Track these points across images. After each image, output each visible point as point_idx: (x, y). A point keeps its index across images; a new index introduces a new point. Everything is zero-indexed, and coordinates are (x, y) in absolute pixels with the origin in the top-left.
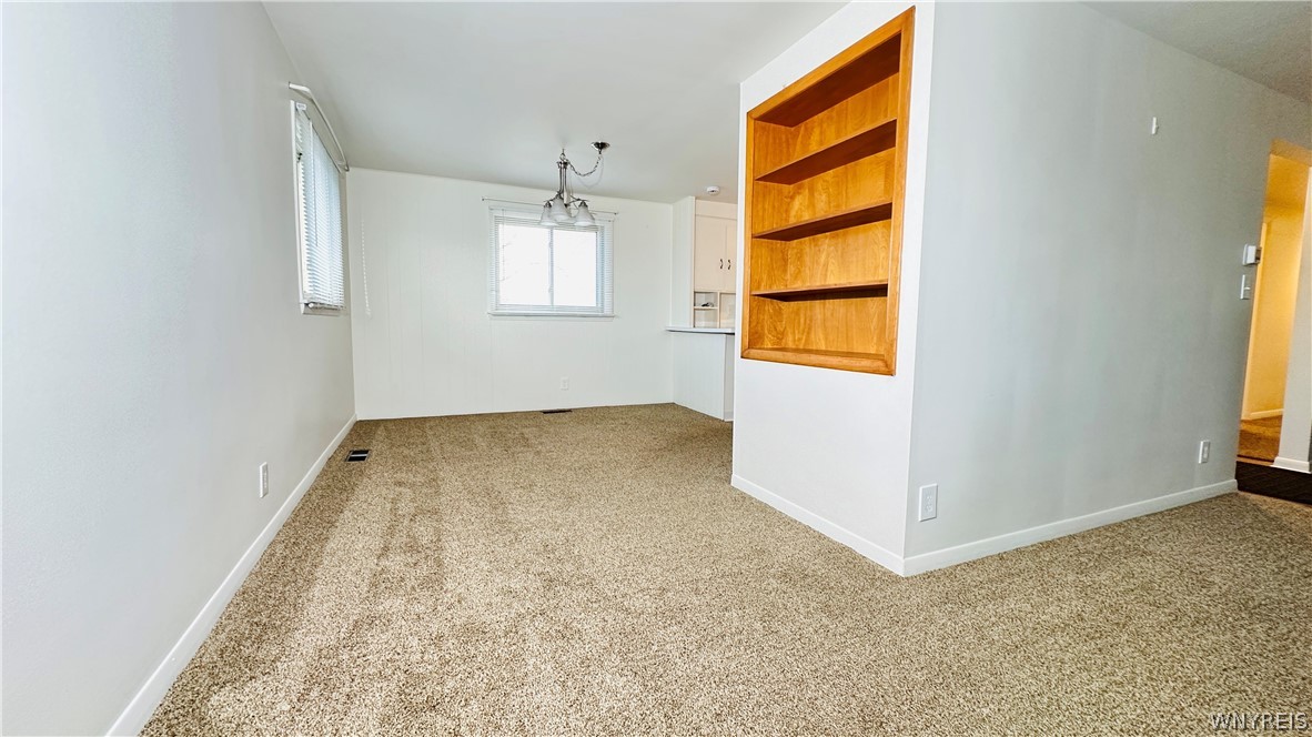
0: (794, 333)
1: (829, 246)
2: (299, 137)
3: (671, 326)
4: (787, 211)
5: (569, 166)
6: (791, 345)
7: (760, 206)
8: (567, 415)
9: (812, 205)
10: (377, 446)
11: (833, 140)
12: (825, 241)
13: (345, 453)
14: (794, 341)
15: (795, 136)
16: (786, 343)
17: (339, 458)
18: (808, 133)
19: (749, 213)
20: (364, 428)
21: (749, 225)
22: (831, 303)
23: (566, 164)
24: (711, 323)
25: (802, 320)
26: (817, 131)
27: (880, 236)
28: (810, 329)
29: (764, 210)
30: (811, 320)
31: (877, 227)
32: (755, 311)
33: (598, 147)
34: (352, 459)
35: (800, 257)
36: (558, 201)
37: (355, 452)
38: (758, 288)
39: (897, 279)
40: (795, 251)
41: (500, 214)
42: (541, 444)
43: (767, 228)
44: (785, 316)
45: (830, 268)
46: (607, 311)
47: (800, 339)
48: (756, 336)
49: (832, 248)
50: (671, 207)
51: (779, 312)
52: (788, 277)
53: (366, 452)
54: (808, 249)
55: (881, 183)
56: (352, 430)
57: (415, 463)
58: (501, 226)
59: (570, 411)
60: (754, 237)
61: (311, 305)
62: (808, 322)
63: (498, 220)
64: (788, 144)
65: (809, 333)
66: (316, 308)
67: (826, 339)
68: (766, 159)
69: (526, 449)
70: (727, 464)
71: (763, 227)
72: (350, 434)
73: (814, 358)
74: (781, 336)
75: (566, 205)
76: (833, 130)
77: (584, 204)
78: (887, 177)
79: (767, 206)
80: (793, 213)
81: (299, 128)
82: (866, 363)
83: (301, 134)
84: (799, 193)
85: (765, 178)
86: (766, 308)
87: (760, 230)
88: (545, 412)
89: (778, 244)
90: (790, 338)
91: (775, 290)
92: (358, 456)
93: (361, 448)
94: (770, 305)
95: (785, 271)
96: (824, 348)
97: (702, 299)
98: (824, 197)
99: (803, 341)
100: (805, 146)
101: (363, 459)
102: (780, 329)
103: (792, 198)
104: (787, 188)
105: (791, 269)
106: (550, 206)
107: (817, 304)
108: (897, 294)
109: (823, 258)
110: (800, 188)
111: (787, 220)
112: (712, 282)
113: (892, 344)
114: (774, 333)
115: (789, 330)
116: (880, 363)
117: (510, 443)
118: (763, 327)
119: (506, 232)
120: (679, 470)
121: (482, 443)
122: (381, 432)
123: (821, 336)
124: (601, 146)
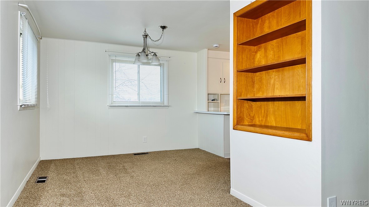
0: (259, 117)
1: (275, 76)
2: (21, 27)
3: (196, 110)
4: (254, 59)
5: (148, 37)
6: (258, 123)
7: (240, 57)
8: (146, 156)
9: (266, 56)
10: (51, 175)
11: (275, 28)
12: (273, 73)
13: (35, 179)
14: (259, 121)
15: (257, 24)
16: (255, 122)
17: (32, 181)
18: (263, 23)
19: (235, 60)
20: (44, 164)
21: (235, 66)
22: (277, 103)
23: (146, 36)
24: (216, 109)
25: (263, 111)
26: (267, 22)
27: (300, 71)
28: (267, 115)
29: (242, 58)
30: (267, 111)
31: (299, 67)
32: (239, 107)
33: (162, 28)
34: (39, 182)
35: (261, 80)
36: (143, 53)
37: (40, 178)
38: (241, 96)
39: (310, 94)
40: (258, 78)
41: (114, 58)
42: (133, 172)
43: (244, 67)
44: (254, 109)
45: (276, 87)
46: (166, 104)
47: (262, 120)
48: (240, 119)
49: (277, 77)
50: (196, 53)
51: (251, 107)
52: (255, 90)
53: (45, 178)
54: (264, 77)
55: (299, 47)
56: (38, 166)
57: (70, 183)
58: (114, 64)
59: (147, 153)
60: (238, 71)
61: (23, 106)
62: (266, 112)
63: (114, 61)
64: (253, 28)
65: (267, 117)
66: (25, 107)
67: (275, 120)
68: (243, 35)
69: (126, 175)
70: (227, 182)
71: (242, 67)
72: (37, 168)
73: (270, 131)
74: (252, 118)
75: (147, 55)
76: (275, 22)
77: (155, 55)
78: (302, 44)
79: (244, 57)
80: (257, 60)
81: (22, 23)
82: (297, 134)
83: (23, 25)
84: (259, 50)
85: (243, 44)
86: (245, 105)
87: (241, 68)
88: (135, 154)
89: (250, 74)
90: (257, 119)
91: (249, 97)
92: (42, 180)
93: (43, 176)
94: (246, 104)
95: (253, 87)
96: (274, 125)
97: (212, 97)
98: (272, 52)
99: (264, 121)
100: (262, 29)
101: (44, 181)
102: (252, 115)
103: (256, 52)
104: (253, 48)
105: (256, 86)
106: (139, 55)
107: (270, 103)
108: (310, 101)
109: (272, 81)
110: (260, 48)
111: (254, 63)
112: (217, 89)
113: (309, 125)
114: (249, 117)
115: (256, 116)
116: (304, 135)
117: (118, 172)
118: (243, 115)
119: (117, 66)
120: (204, 185)
121: (103, 172)
122: (52, 166)
123: (273, 119)
124: (164, 28)
